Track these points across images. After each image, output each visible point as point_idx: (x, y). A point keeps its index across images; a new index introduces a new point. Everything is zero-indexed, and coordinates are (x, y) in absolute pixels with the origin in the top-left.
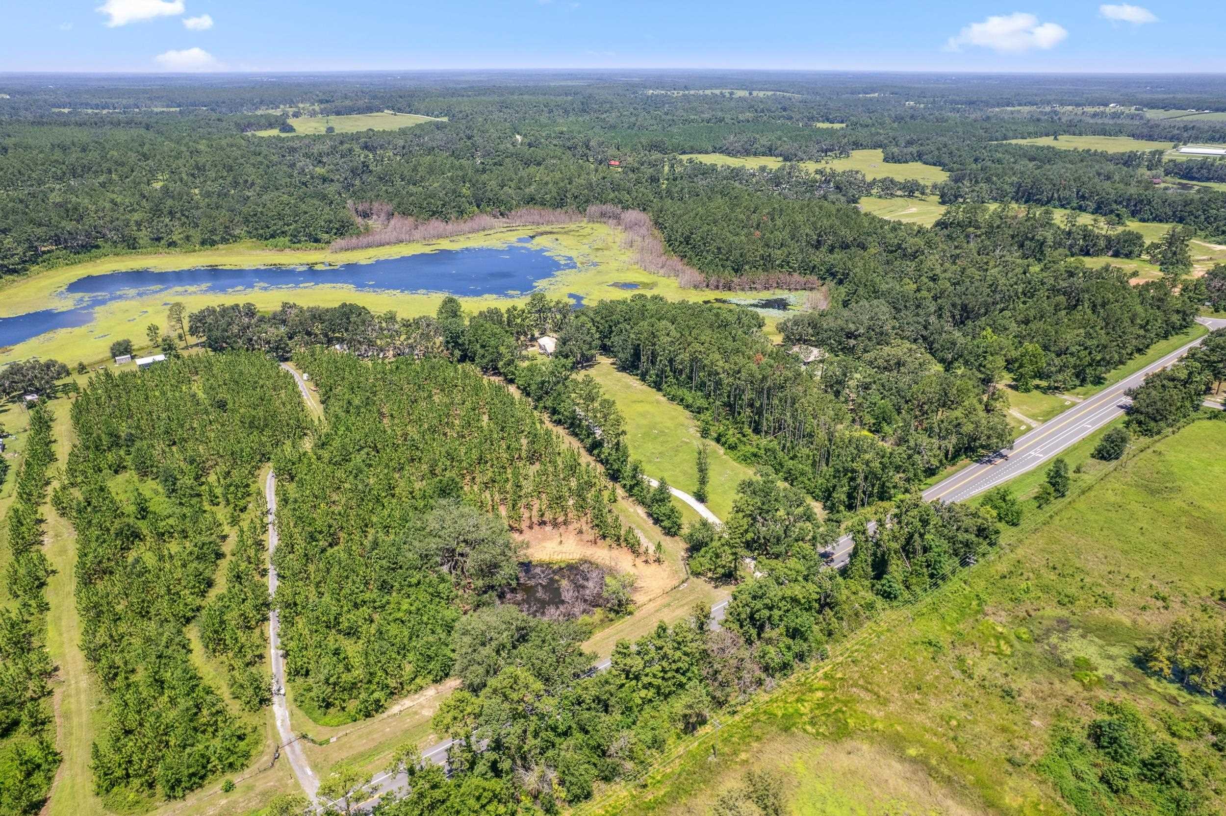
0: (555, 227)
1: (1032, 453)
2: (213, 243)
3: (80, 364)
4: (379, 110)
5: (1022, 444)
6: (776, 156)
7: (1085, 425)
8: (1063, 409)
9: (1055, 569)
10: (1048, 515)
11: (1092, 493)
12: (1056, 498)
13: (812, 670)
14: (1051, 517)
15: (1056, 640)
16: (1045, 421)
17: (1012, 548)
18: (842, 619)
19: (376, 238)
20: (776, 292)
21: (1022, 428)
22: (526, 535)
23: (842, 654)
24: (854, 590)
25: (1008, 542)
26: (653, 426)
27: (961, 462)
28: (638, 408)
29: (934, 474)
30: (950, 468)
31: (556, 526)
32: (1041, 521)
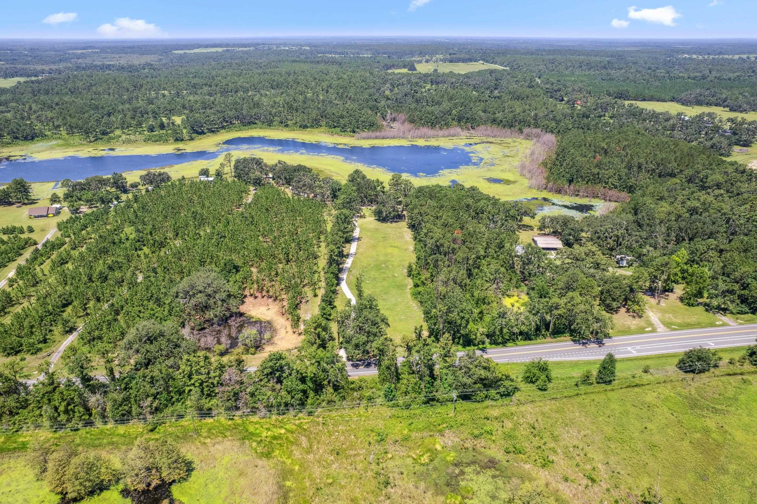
0: (498, 140)
1: (629, 348)
2: (305, 127)
3: (183, 177)
4: (476, 61)
5: (617, 341)
6: (724, 107)
7: (709, 343)
8: (712, 325)
9: (534, 428)
10: (576, 392)
11: (636, 390)
12: (598, 383)
13: (297, 418)
14: (577, 395)
15: (470, 470)
16: (676, 330)
17: (520, 403)
18: (345, 399)
19: (383, 134)
20: (593, 200)
21: (647, 329)
22: (257, 300)
23: (324, 418)
24: (372, 386)
25: (521, 398)
26: (385, 262)
27: (562, 338)
28: (390, 250)
29: (530, 339)
30: (549, 339)
31: (275, 300)
32: (566, 394)
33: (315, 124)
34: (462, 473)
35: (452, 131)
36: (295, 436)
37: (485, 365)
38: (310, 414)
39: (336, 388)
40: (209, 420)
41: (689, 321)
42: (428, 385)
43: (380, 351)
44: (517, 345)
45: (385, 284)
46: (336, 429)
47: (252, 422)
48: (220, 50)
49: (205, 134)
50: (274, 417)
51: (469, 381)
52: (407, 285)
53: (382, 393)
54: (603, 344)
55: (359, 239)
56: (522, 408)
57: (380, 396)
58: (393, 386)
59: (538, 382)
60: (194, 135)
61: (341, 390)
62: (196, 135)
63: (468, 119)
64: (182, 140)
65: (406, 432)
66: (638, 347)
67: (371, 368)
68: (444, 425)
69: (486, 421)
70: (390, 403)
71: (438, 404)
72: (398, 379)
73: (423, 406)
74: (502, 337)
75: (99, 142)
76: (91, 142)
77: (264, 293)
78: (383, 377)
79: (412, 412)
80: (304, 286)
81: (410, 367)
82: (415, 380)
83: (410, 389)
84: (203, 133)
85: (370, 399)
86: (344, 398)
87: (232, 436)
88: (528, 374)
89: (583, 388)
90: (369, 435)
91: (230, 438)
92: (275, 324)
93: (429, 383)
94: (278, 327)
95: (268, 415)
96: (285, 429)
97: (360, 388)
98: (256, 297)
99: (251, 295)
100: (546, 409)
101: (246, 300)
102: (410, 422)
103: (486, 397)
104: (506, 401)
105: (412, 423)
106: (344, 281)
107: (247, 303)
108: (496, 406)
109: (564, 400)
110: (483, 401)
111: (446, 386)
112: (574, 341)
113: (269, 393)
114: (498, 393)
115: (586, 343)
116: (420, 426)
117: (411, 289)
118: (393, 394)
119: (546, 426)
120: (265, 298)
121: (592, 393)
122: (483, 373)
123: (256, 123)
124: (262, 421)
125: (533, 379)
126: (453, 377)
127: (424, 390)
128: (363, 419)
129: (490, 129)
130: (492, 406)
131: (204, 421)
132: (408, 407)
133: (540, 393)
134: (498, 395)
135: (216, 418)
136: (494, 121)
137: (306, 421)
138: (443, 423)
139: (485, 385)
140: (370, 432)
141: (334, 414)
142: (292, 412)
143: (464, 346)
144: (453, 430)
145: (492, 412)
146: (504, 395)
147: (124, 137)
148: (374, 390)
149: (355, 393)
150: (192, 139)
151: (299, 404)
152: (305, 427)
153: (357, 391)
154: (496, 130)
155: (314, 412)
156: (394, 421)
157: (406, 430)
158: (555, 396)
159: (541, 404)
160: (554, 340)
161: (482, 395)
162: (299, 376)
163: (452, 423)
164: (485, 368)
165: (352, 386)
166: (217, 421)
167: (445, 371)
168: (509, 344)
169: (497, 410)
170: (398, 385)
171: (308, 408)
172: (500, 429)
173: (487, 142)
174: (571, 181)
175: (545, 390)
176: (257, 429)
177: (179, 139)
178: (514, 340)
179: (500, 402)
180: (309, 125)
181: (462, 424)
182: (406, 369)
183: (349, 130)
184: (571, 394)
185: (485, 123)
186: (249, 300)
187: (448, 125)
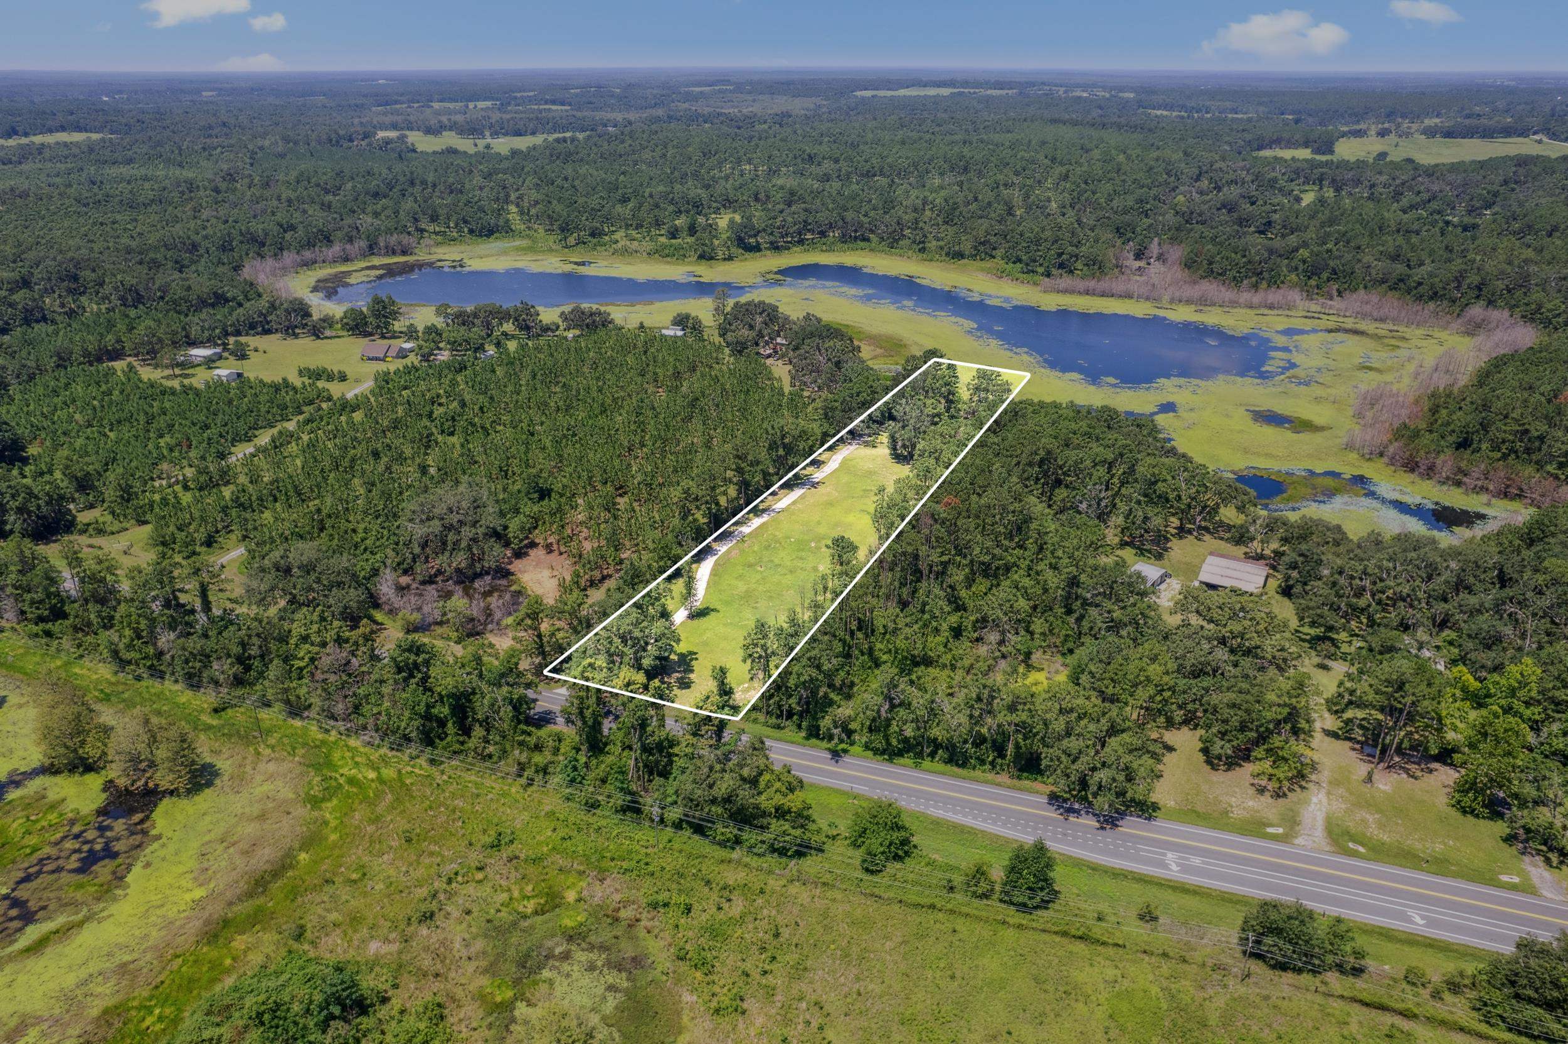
0: (1382, 329)
2: (960, 255)
7: (1411, 913)
8: (1481, 876)
10: (933, 901)
11: (1080, 947)
12: (1005, 900)
13: (411, 762)
14: (932, 907)
15: (583, 959)
16: (1354, 854)
17: (798, 878)
21: (1270, 830)
25: (810, 871)
27: (1034, 785)
30: (1002, 777)
33: (983, 250)
34: (566, 956)
35: (1276, 296)
36: (381, 788)
38: (434, 762)
40: (298, 723)
41: (1418, 846)
44: (916, 766)
47: (347, 746)
48: (945, 92)
49: (758, 251)
50: (384, 751)
54: (1115, 826)
55: (815, 485)
56: (793, 890)
57: (561, 772)
58: (582, 759)
62: (740, 251)
64: (711, 259)
65: (545, 849)
66: (1196, 861)
72: (599, 751)
75: (579, 248)
84: (757, 248)
87: (303, 756)
89: (959, 898)
91: (297, 759)
95: (377, 743)
96: (380, 774)
98: (550, 552)
99: (547, 546)
100: (839, 910)
101: (533, 553)
104: (778, 863)
106: (715, 558)
107: (529, 557)
108: (746, 866)
109: (894, 907)
112: (1054, 798)
115: (1077, 812)
116: (578, 849)
120: (565, 556)
121: (969, 916)
123: (868, 240)
124: (361, 749)
128: (504, 801)
131: (291, 721)
132: (589, 807)
133: (858, 874)
135: (305, 722)
137: (419, 772)
138: (621, 859)
140: (491, 827)
141: (470, 776)
143: (810, 735)
144: (627, 877)
145: (728, 874)
147: (620, 243)
149: (516, 752)
150: (730, 258)
152: (409, 782)
155: (442, 762)
156: (546, 823)
157: (550, 846)
158: (880, 891)
159: (840, 897)
160: (1010, 782)
161: (725, 832)
165: (523, 738)
166: (304, 727)
167: (682, 762)
168: (902, 761)
169: (741, 875)
170: (594, 762)
171: (437, 751)
172: (713, 910)
173: (1350, 331)
174: (1459, 447)
175: (873, 872)
176: (343, 758)
177: (706, 257)
178: (921, 757)
179: (761, 862)
180: (968, 252)
182: (620, 736)
183: (1040, 270)
184: (919, 901)
186: (537, 554)
187: (1275, 282)
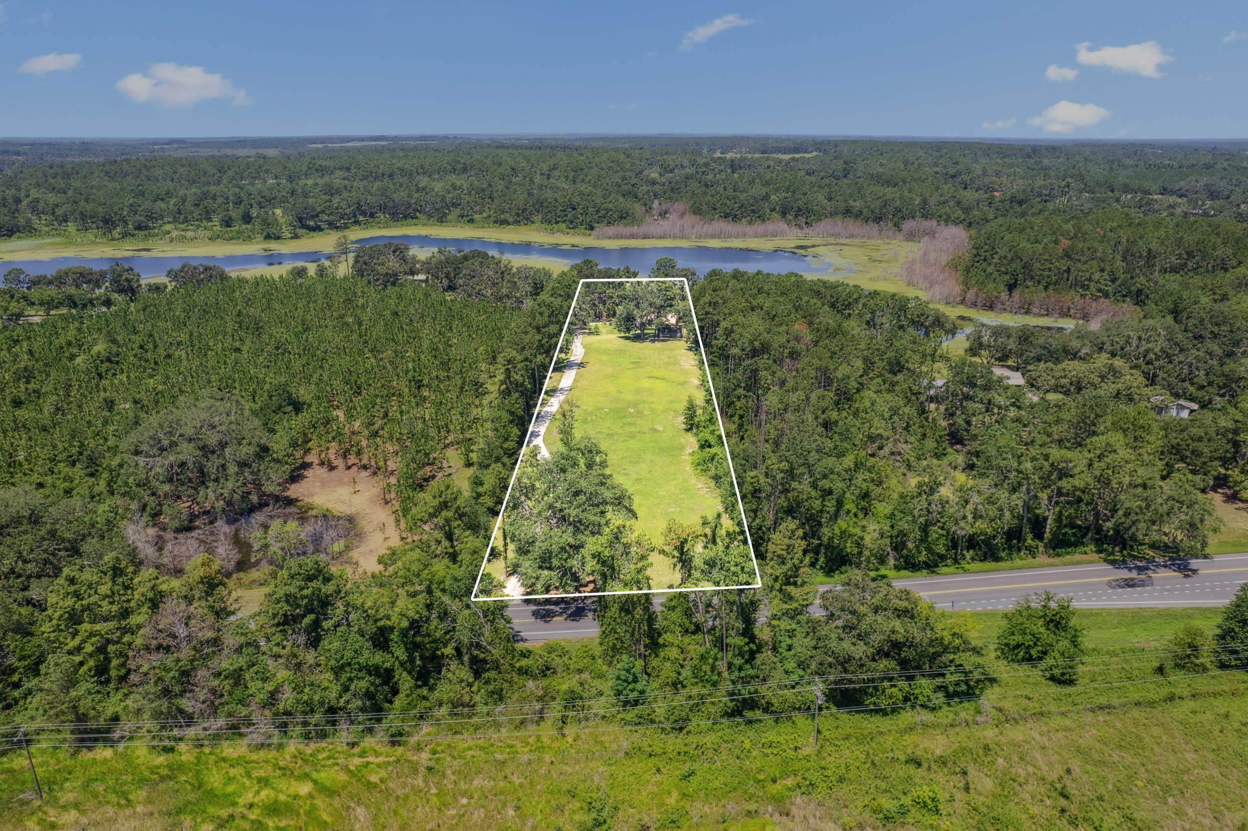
0: (857, 241)
9: (1066, 797)
10: (1165, 691)
12: (1223, 666)
13: (356, 750)
14: (1171, 698)
17: (1005, 718)
18: (501, 699)
19: (643, 229)
20: (1060, 320)
22: (334, 474)
23: (434, 752)
24: (581, 666)
25: (1007, 704)
26: (635, 405)
27: (1077, 557)
28: (646, 384)
29: (997, 559)
30: (1042, 559)
31: (375, 473)
32: (1136, 696)
33: (522, 217)
35: (770, 227)
36: (337, 803)
37: (904, 604)
38: (396, 739)
39: (478, 667)
40: (103, 753)
42: (738, 661)
43: (604, 563)
44: (966, 571)
45: (633, 444)
46: (463, 786)
47: (224, 760)
49: (321, 230)
50: (291, 746)
51: (860, 650)
52: (682, 448)
53: (607, 686)
54: (1195, 571)
55: (581, 365)
56: (1016, 733)
57: (601, 694)
58: (639, 663)
59: (1049, 661)
60: (300, 231)
61: (492, 674)
62: (304, 231)
63: (800, 210)
64: (278, 238)
65: (672, 800)
67: (583, 622)
68: (790, 782)
69: (911, 769)
70: (631, 714)
71: (767, 717)
72: (655, 645)
73: (725, 720)
74: (929, 549)
75: (128, 239)
76: (113, 239)
77: (352, 459)
78: (611, 639)
79: (693, 739)
80: (446, 446)
81: (688, 613)
82: (702, 650)
83: (686, 673)
84: (318, 229)
85: (573, 700)
86: (498, 696)
87: (149, 801)
88: (1018, 638)
89: (1181, 681)
90: (560, 809)
91: (140, 809)
92: (362, 523)
93: (741, 654)
94: (369, 528)
95: (275, 740)
96: (315, 782)
97: (546, 670)
98: (332, 468)
99: (322, 464)
100: (1088, 738)
101: (308, 473)
102: (687, 767)
103: (906, 699)
104: (965, 710)
105: (693, 773)
106: (539, 437)
107: (311, 479)
108: (934, 726)
109: (1136, 713)
110: (894, 711)
111: (791, 665)
112: (1113, 563)
113: (283, 674)
114: (939, 688)
115: (1147, 569)
116: (716, 784)
117: (692, 454)
118: (639, 686)
119: (1102, 790)
120: (355, 469)
121: (1215, 695)
122: (900, 628)
123: (417, 218)
124: (254, 757)
125: (1034, 652)
126: (809, 642)
127: (725, 674)
128: (548, 758)
129: (838, 224)
130: (925, 726)
131: (86, 756)
132: (680, 726)
133: (1054, 689)
134: (940, 695)
135: (121, 747)
136: (847, 212)
137: (380, 760)
138: (785, 775)
139: (904, 663)
140: (564, 800)
141: (465, 741)
142: (345, 734)
143: (829, 571)
144: (818, 795)
145: (926, 744)
146: (957, 694)
147: (174, 234)
148: (585, 676)
149: (531, 684)
150: (296, 237)
151: (363, 710)
152: (374, 779)
153: (534, 677)
154: (852, 226)
155: (409, 734)
156: (640, 765)
157: (675, 795)
158: (1103, 700)
159: (1068, 722)
160: (1056, 560)
161: (896, 691)
162: (370, 629)
163: (814, 776)
164: (902, 613)
165: (524, 662)
166: (124, 756)
167: (785, 624)
168: (944, 569)
169: (941, 740)
170: (655, 662)
171: (393, 720)
172: (959, 795)
173: (837, 244)
174: (1011, 288)
175: (1071, 682)
176: (230, 780)
177: (272, 237)
178: (956, 561)
179: (945, 715)
180: (511, 220)
181: (841, 780)
182: (676, 616)
183: (582, 225)
184: (1155, 697)
185: (832, 215)
186: (315, 474)
187: (763, 219)
